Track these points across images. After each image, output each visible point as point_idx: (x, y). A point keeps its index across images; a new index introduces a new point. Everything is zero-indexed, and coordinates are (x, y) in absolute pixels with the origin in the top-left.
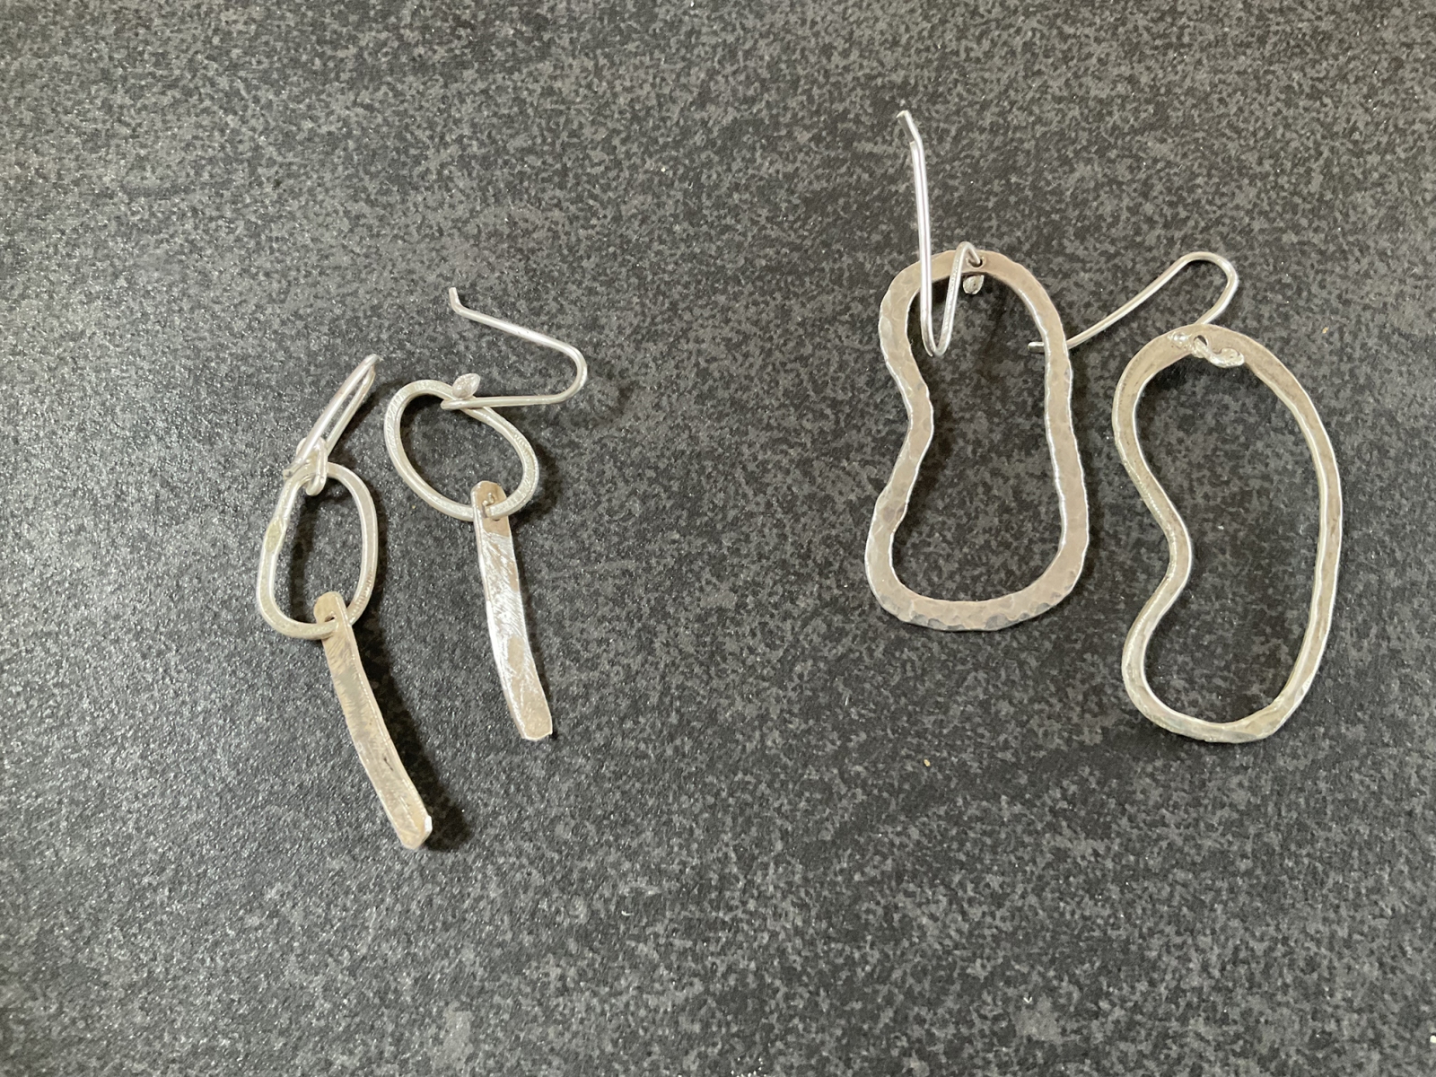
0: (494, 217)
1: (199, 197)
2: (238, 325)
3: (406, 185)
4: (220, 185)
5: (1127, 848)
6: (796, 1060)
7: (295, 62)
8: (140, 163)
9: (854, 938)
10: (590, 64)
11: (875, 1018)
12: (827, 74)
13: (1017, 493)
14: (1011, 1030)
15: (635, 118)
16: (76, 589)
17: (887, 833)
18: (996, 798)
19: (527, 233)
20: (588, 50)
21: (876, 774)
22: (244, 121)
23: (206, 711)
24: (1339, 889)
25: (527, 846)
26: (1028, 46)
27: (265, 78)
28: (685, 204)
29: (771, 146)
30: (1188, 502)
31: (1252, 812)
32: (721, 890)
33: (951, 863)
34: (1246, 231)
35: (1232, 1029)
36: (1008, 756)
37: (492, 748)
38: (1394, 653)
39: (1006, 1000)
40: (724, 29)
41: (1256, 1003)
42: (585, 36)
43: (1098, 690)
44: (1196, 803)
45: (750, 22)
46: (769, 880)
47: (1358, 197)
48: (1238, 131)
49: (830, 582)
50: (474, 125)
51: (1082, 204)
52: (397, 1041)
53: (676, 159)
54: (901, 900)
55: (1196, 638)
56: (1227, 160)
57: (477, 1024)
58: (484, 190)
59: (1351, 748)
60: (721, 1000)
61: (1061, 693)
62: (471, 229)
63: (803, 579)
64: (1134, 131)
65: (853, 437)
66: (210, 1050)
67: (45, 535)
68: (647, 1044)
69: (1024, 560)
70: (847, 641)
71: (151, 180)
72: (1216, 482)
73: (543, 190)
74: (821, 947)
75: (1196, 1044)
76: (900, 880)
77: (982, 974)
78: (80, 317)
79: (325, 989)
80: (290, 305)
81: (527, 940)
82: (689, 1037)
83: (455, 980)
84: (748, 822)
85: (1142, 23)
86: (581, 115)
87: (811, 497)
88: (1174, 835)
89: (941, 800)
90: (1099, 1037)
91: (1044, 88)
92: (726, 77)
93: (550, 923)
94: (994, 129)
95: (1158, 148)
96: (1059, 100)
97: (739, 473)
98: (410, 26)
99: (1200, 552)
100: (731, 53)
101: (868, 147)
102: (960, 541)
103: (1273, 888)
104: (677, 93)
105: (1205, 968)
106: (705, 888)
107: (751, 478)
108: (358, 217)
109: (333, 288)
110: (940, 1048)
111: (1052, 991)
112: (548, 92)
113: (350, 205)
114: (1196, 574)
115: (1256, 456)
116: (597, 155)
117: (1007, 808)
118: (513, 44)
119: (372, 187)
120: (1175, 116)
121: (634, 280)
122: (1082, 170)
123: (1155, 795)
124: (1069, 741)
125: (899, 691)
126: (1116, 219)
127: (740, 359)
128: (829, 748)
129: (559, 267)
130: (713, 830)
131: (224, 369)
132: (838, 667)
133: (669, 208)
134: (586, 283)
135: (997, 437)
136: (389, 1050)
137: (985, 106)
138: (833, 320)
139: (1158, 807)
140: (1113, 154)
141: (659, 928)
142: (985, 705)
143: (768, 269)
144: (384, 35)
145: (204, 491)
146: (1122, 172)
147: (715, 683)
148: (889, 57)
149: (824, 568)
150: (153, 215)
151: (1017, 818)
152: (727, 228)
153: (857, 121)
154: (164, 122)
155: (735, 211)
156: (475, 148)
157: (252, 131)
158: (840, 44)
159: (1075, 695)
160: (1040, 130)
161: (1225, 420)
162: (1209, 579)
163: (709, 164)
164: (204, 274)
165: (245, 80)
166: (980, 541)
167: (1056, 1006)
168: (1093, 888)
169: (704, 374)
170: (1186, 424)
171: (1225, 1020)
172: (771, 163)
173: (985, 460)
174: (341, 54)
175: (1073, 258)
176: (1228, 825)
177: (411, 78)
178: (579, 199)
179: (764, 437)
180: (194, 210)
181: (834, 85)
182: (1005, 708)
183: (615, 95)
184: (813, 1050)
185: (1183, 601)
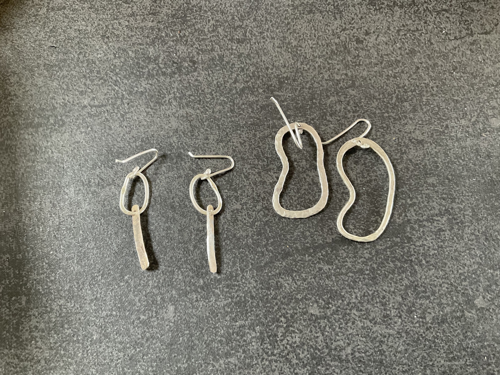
0: (181, 112)
1: (109, 108)
2: (119, 140)
3: (160, 104)
4: (113, 104)
5: (337, 268)
6: (253, 318)
7: (132, 73)
8: (93, 99)
9: (269, 289)
10: (207, 73)
11: (273, 308)
12: (267, 75)
13: (312, 180)
14: (307, 312)
15: (218, 87)
16: (78, 204)
17: (278, 264)
18: (305, 255)
19: (191, 116)
20: (206, 69)
21: (275, 249)
22: (119, 88)
23: (111, 234)
24: (392, 279)
25: (188, 266)
26: (319, 66)
27: (125, 77)
28: (230, 108)
29: (252, 93)
30: (356, 182)
31: (370, 259)
32: (236, 277)
33: (293, 271)
34: (375, 113)
35: (363, 313)
36: (308, 245)
37: (181, 243)
38: (409, 220)
39: (306, 304)
40: (241, 63)
41: (369, 306)
42: (206, 66)
43: (331, 229)
44: (355, 257)
45: (248, 61)
46: (248, 275)
47: (405, 104)
48: (374, 87)
49: (265, 202)
50: (177, 89)
51: (331, 107)
52: (156, 312)
53: (228, 97)
54: (280, 279)
55: (357, 216)
56: (370, 95)
57: (176, 309)
58: (180, 105)
59: (396, 244)
60: (236, 303)
61: (322, 230)
62: (177, 115)
63: (258, 202)
64: (347, 88)
65: (271, 166)
66: (111, 315)
67: (71, 191)
68: (217, 314)
69: (314, 197)
70: (269, 217)
71: (96, 103)
72: (363, 177)
73: (195, 105)
74: (260, 291)
75: (354, 316)
76: (280, 275)
77: (300, 298)
78: (80, 137)
79: (139, 300)
80: (131, 134)
81: (188, 289)
82: (227, 312)
83: (170, 299)
84: (243, 261)
85: (349, 59)
86: (204, 86)
87: (260, 181)
88: (349, 265)
89: (291, 256)
90: (329, 313)
91: (323, 77)
92: (241, 76)
93: (194, 285)
94: (309, 88)
95: (352, 92)
96: (326, 80)
97: (243, 175)
98: (161, 63)
99: (358, 195)
100: (243, 70)
101: (277, 93)
102: (298, 192)
103: (375, 278)
104: (229, 80)
105: (356, 297)
106: (232, 277)
107: (246, 177)
108: (148, 112)
109: (142, 130)
110: (289, 315)
111: (317, 302)
112: (196, 80)
113: (146, 110)
114: (357, 200)
115: (375, 171)
116: (208, 96)
117: (307, 258)
118: (188, 68)
119: (152, 105)
120: (357, 84)
121: (217, 127)
122: (332, 98)
123: (345, 255)
124: (323, 241)
125: (282, 229)
126: (340, 110)
127: (243, 147)
128: (264, 243)
129: (198, 124)
130: (234, 263)
131: (115, 151)
132: (266, 223)
133: (226, 109)
134: (205, 128)
135: (308, 166)
136: (154, 315)
137: (307, 82)
138: (267, 137)
139: (345, 257)
140: (340, 94)
141: (221, 286)
142: (303, 233)
143: (251, 124)
144: (155, 66)
145: (110, 180)
146: (342, 98)
147: (235, 227)
148: (283, 70)
149: (263, 199)
150: (97, 112)
151: (310, 260)
152: (241, 114)
153: (274, 87)
154: (100, 88)
155: (243, 110)
156: (178, 94)
157: (122, 90)
158: (271, 67)
159: (325, 230)
160: (321, 88)
161: (366, 162)
162: (360, 202)
163: (237, 98)
164: (110, 127)
165: (120, 78)
166: (303, 192)
167: (318, 305)
168: (328, 277)
169: (234, 151)
170: (356, 163)
171: (361, 310)
172: (252, 98)
173: (305, 172)
174: (144, 71)
175: (329, 121)
176: (363, 262)
177: (162, 77)
178: (204, 107)
179: (249, 166)
180: (107, 111)
181: (269, 77)
182: (308, 233)
183: (213, 81)
184: (257, 316)
185: (353, 207)
